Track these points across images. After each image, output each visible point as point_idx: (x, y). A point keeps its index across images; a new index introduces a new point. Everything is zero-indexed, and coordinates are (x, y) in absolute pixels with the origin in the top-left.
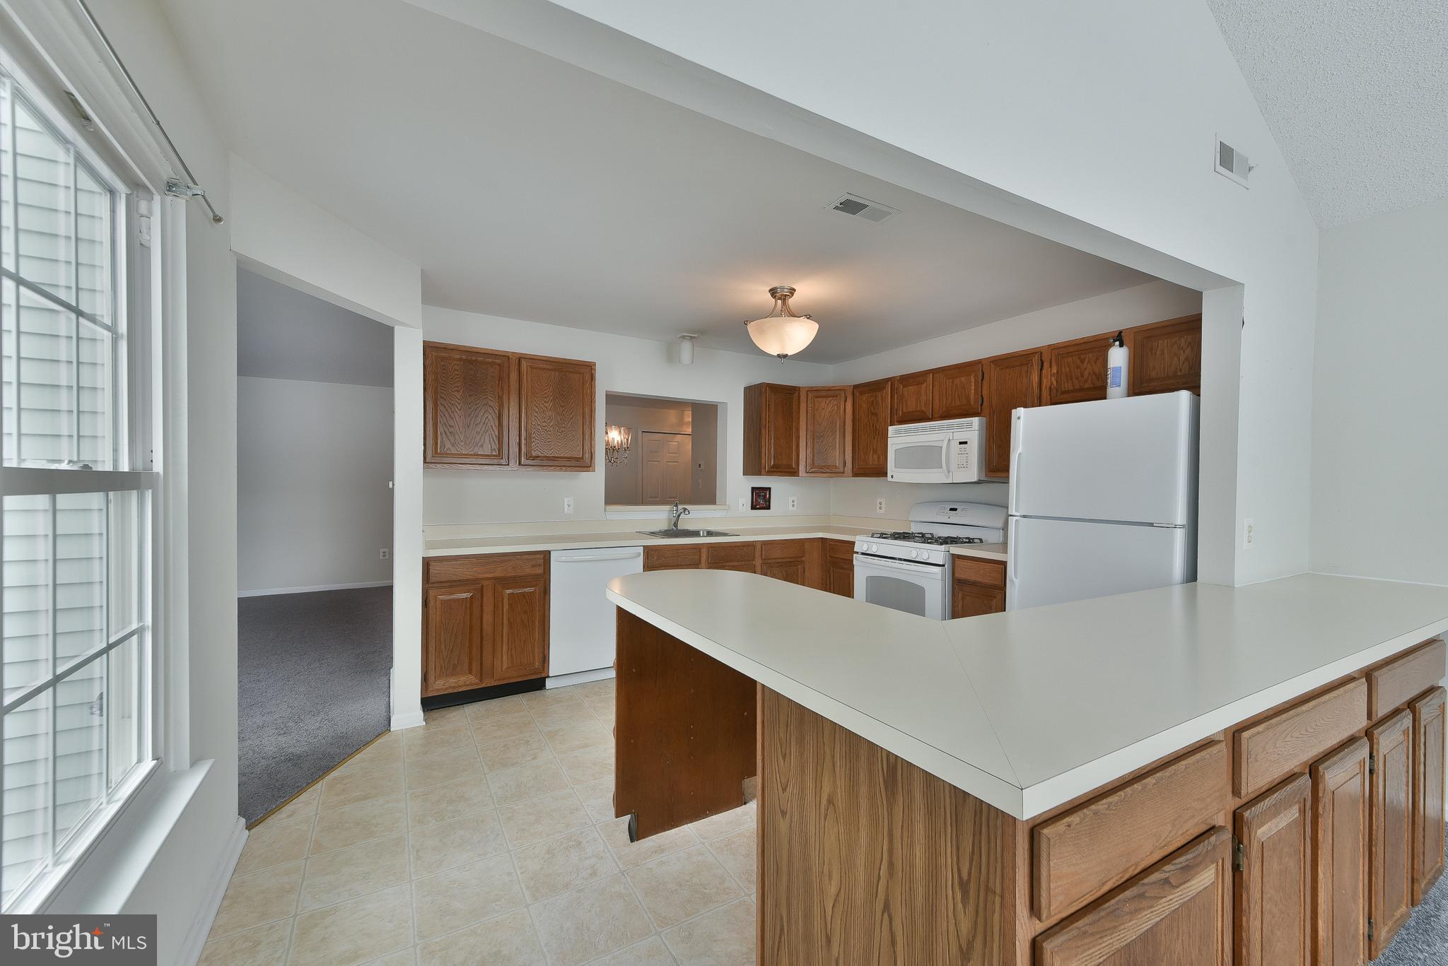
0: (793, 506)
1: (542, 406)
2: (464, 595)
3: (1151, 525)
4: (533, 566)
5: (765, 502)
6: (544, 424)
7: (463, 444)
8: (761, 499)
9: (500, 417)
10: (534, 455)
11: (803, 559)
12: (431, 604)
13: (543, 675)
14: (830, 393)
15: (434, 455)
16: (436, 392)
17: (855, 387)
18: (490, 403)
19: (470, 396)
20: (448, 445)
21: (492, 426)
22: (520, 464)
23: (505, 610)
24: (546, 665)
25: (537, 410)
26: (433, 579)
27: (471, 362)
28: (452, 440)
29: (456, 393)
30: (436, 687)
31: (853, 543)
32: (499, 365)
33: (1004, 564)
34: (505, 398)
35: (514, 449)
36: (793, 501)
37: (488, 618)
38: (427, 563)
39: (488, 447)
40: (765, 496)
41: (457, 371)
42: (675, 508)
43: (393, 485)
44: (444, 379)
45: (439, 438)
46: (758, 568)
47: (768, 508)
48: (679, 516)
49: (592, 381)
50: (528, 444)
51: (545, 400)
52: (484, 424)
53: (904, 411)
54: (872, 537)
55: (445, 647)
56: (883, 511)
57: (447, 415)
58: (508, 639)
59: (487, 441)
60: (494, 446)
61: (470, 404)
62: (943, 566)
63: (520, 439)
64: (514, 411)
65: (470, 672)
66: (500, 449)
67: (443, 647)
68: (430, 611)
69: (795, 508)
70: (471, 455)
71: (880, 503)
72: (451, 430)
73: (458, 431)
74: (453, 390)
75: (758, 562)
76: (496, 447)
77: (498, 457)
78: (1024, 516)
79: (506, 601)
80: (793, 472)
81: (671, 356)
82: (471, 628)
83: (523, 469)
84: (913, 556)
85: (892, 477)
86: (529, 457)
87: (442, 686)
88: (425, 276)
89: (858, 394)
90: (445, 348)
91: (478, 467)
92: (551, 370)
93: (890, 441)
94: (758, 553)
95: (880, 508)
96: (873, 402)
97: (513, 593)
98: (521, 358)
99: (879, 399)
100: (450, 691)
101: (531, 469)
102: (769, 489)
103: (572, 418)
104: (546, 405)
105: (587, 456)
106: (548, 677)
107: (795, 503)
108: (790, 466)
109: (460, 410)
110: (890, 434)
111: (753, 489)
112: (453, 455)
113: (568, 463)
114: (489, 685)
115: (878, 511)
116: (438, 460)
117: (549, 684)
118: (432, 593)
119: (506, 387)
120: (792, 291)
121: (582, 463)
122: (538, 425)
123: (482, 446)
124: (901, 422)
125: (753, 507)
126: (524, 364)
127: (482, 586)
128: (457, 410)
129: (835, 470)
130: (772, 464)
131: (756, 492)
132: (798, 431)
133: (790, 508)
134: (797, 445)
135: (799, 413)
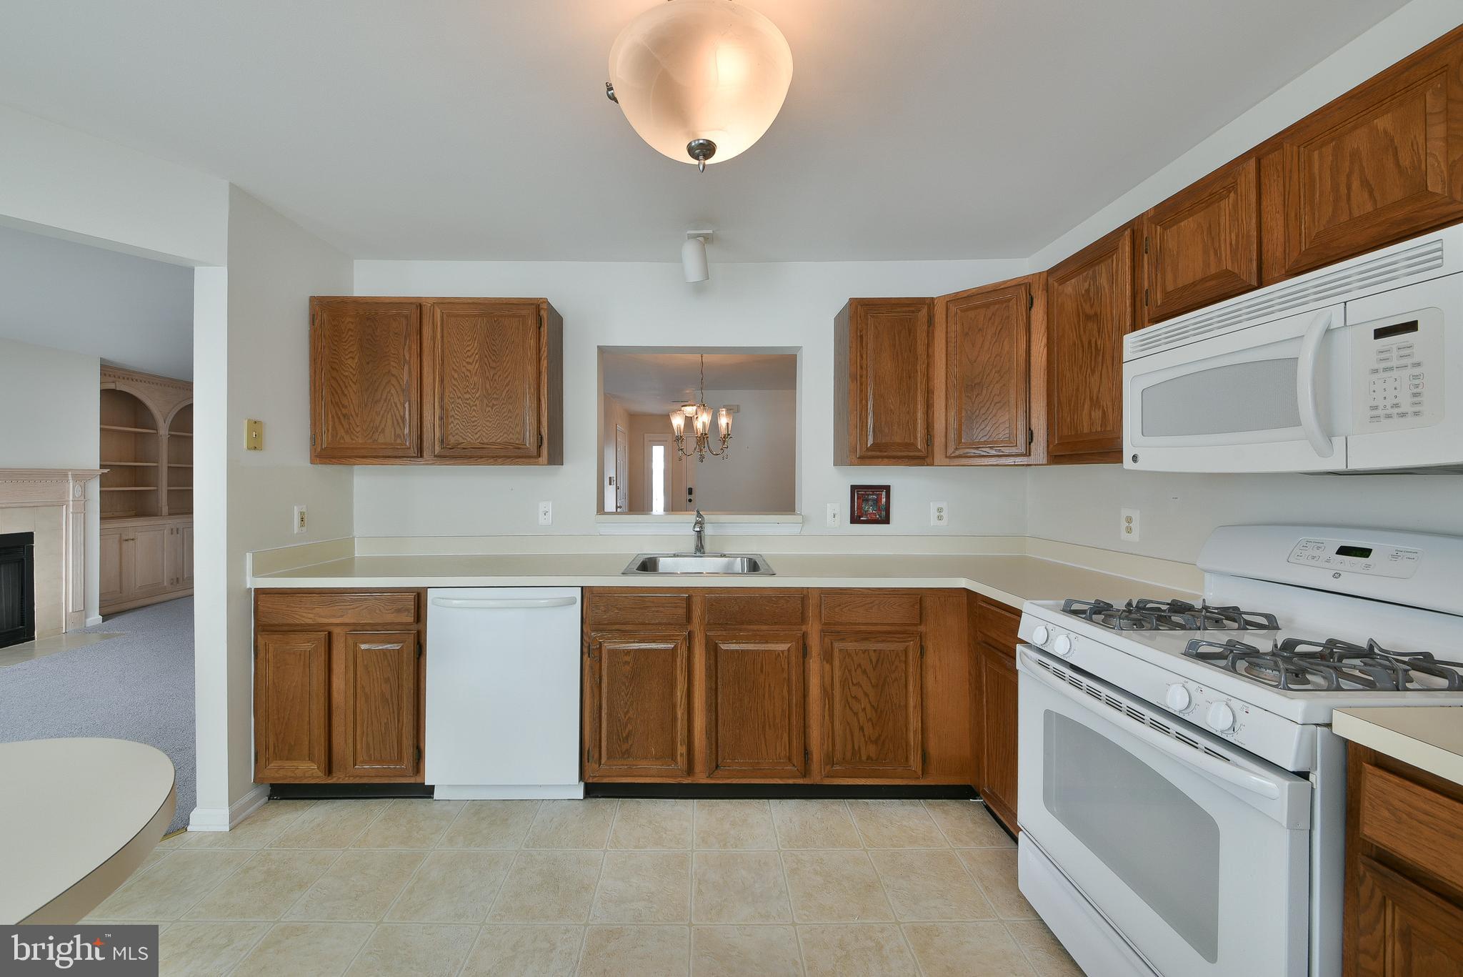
0: (940, 518)
1: (464, 369)
2: (302, 647)
4: (398, 610)
5: (879, 510)
6: (467, 396)
7: (358, 429)
8: (870, 506)
9: (407, 390)
10: (455, 440)
11: (922, 628)
15: (324, 447)
17: (1052, 271)
18: (394, 370)
19: (368, 363)
20: (341, 433)
21: (395, 403)
22: (434, 454)
23: (359, 672)
25: (456, 376)
27: (370, 317)
28: (346, 426)
29: (349, 362)
30: (267, 773)
32: (406, 317)
36: (940, 510)
38: (260, 597)
40: (878, 501)
41: (352, 330)
44: (336, 343)
47: (886, 520)
48: (700, 532)
49: (540, 327)
51: (468, 360)
52: (385, 400)
53: (1170, 288)
56: (1135, 536)
59: (389, 422)
61: (367, 374)
62: (1304, 775)
63: (434, 419)
65: (311, 758)
69: (944, 522)
71: (1129, 520)
72: (344, 411)
73: (353, 413)
74: (347, 357)
75: (813, 627)
79: (360, 660)
80: (922, 455)
83: (438, 461)
85: (1135, 458)
86: (448, 443)
87: (275, 772)
88: (234, 193)
89: (1056, 284)
90: (337, 302)
92: (475, 316)
93: (1128, 371)
94: (813, 611)
95: (1129, 530)
96: (1088, 291)
97: (370, 650)
98: (435, 304)
99: (1103, 281)
100: (289, 781)
101: (450, 460)
102: (887, 488)
103: (507, 385)
107: (944, 514)
108: (914, 444)
109: (355, 384)
110: (1127, 355)
111: (854, 488)
112: (347, 446)
113: (505, 453)
114: (341, 781)
115: (1124, 535)
116: (328, 454)
119: (415, 347)
122: (458, 398)
124: (1162, 317)
125: (855, 519)
127: (331, 634)
128: (351, 383)
129: (1007, 451)
130: (870, 442)
131: (860, 493)
132: (929, 379)
133: (933, 521)
134: (929, 406)
135: (929, 345)
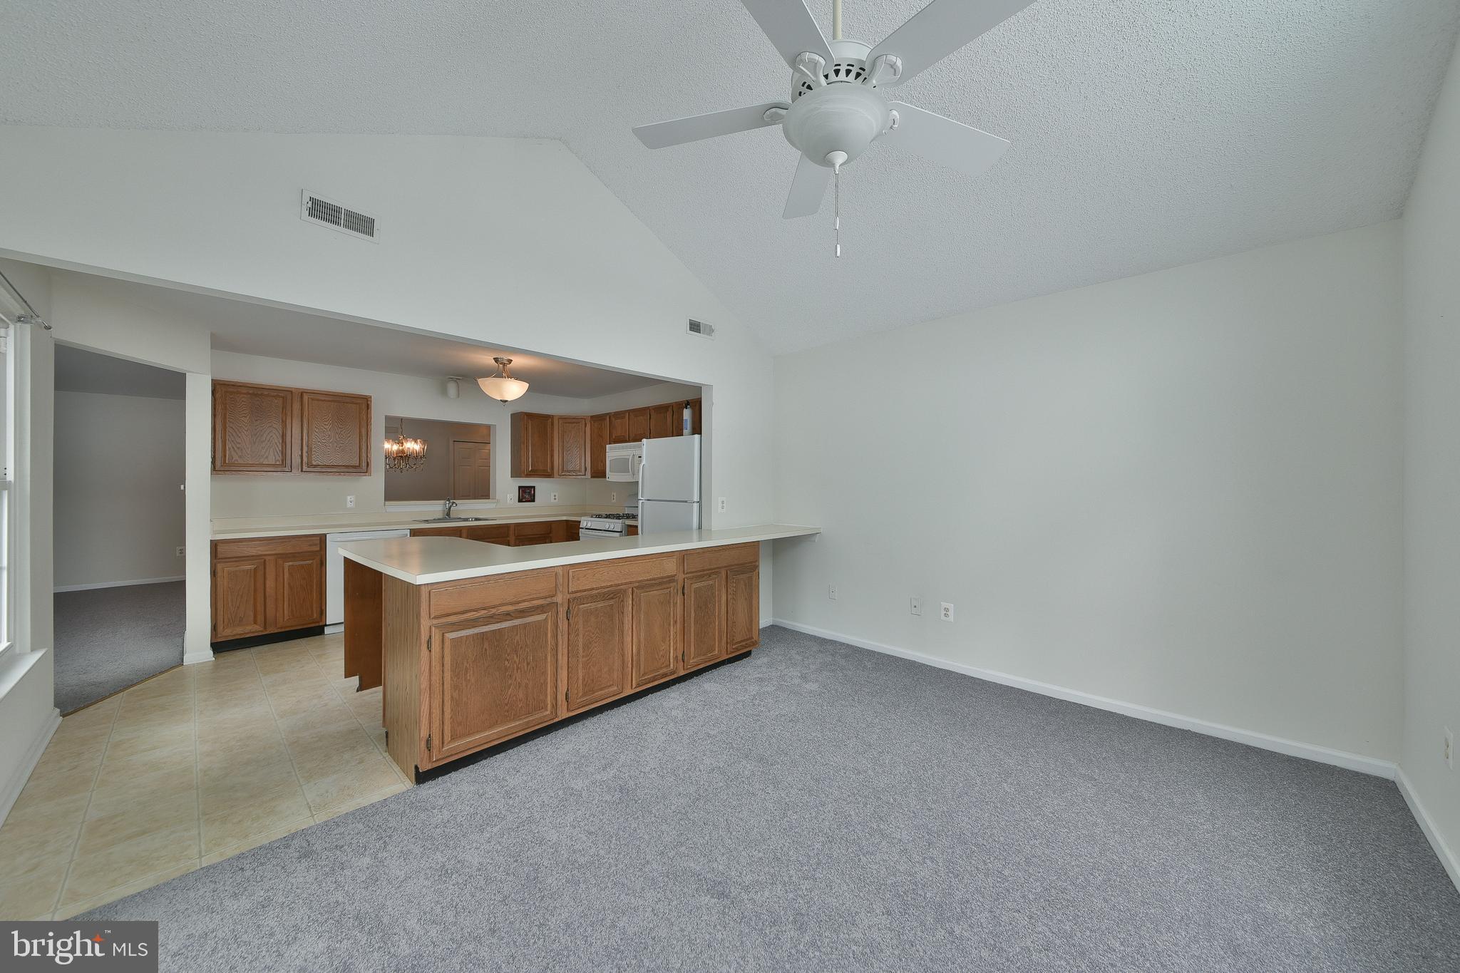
0: (555, 499)
2: (248, 567)
3: (686, 502)
4: (310, 545)
5: (531, 496)
6: (324, 441)
7: (249, 456)
8: (527, 495)
9: (283, 436)
10: (314, 464)
11: (551, 535)
12: (219, 573)
13: (321, 624)
14: (574, 420)
15: (221, 465)
16: (225, 418)
17: (592, 417)
18: (275, 426)
19: (256, 420)
20: (236, 457)
21: (276, 443)
22: (302, 471)
23: (285, 577)
24: (324, 617)
26: (220, 556)
27: (256, 395)
28: (240, 453)
29: (243, 418)
30: (224, 634)
31: (580, 522)
32: (283, 397)
33: (637, 527)
34: (289, 421)
35: (296, 460)
36: (554, 496)
37: (270, 583)
38: (215, 545)
39: (273, 457)
40: (530, 492)
41: (244, 402)
42: (447, 502)
43: (185, 487)
44: (232, 407)
45: (227, 452)
46: (512, 541)
47: (533, 501)
48: (450, 508)
49: (368, 409)
50: (309, 457)
52: (269, 441)
54: (592, 517)
55: (232, 605)
57: (234, 434)
58: (289, 599)
59: (272, 454)
60: (278, 458)
61: (256, 426)
62: (621, 532)
63: (302, 453)
64: (296, 431)
65: (255, 622)
66: (284, 460)
67: (230, 605)
68: (218, 579)
69: (557, 500)
70: (256, 464)
72: (238, 445)
73: (245, 446)
74: (240, 415)
75: (512, 538)
76: (280, 459)
77: (283, 465)
78: (648, 500)
79: (286, 570)
80: (549, 475)
81: (444, 392)
82: (255, 591)
83: (304, 475)
84: (607, 527)
85: (609, 477)
86: (310, 465)
87: (228, 633)
88: (213, 336)
89: (593, 422)
90: (233, 385)
91: (264, 474)
92: (330, 401)
93: (607, 454)
94: (511, 532)
96: (600, 427)
97: (292, 565)
98: (302, 393)
99: (603, 426)
100: (238, 637)
101: (312, 474)
102: (534, 487)
103: (350, 436)
104: (326, 427)
105: (364, 464)
106: (326, 625)
107: (556, 497)
108: (545, 471)
109: (247, 431)
110: (607, 450)
111: (520, 487)
112: (241, 465)
113: (346, 470)
114: (272, 632)
116: (227, 468)
117: (327, 630)
118: (219, 567)
119: (289, 414)
120: (510, 361)
121: (360, 467)
123: (267, 457)
124: (615, 442)
125: (520, 501)
126: (306, 397)
127: (265, 560)
129: (579, 474)
130: (530, 469)
131: (523, 490)
132: (552, 446)
133: (552, 500)
134: (552, 456)
135: (552, 433)
